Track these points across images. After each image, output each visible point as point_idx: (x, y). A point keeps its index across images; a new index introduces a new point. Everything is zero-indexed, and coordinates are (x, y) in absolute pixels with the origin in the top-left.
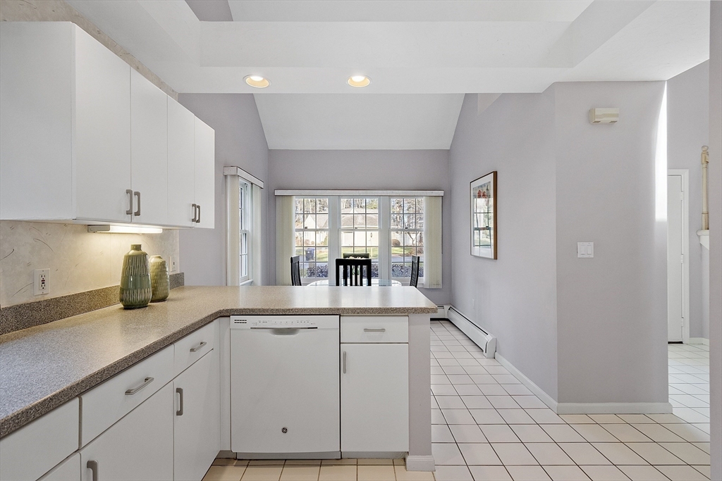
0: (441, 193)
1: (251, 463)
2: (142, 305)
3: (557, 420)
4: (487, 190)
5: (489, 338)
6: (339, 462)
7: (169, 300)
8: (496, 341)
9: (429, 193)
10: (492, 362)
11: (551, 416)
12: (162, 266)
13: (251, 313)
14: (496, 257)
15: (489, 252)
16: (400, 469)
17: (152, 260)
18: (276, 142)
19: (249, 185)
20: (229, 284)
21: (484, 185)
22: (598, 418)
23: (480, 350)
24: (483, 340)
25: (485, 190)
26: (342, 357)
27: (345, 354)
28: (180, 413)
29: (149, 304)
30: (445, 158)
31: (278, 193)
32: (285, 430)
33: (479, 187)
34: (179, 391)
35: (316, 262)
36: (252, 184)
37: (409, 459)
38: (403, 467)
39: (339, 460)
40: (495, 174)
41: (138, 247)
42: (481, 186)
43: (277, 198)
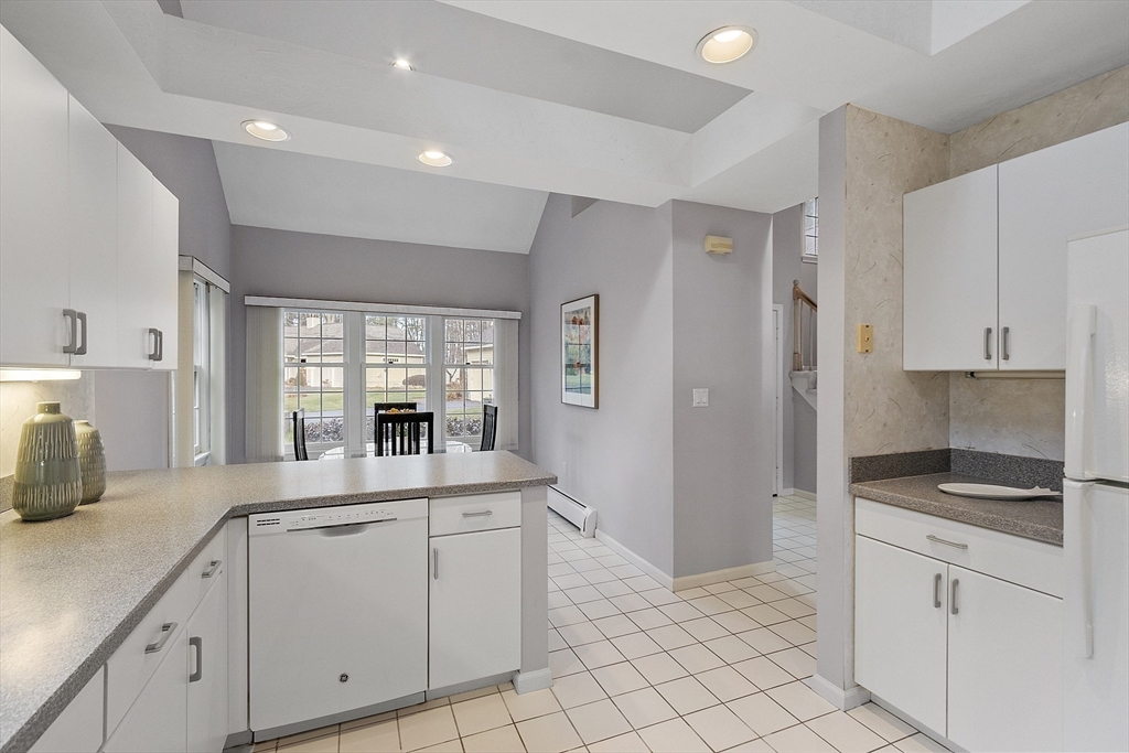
0: (517, 315)
1: (281, 742)
2: (65, 512)
3: (674, 597)
4: (586, 317)
5: (588, 511)
6: (422, 707)
7: (106, 500)
8: (596, 515)
9: (501, 314)
10: (591, 542)
11: (668, 596)
12: (95, 437)
13: (288, 507)
14: (597, 407)
15: (589, 400)
16: (509, 695)
17: (80, 429)
18: (245, 212)
19: (202, 287)
20: (174, 464)
21: (582, 310)
22: (713, 589)
23: (575, 529)
24: (580, 515)
25: (582, 316)
26: (433, 557)
27: (436, 553)
28: (195, 678)
29: (77, 508)
30: (523, 266)
31: (249, 301)
32: (344, 678)
33: (573, 312)
34: (195, 641)
35: (321, 418)
36: (207, 284)
37: (520, 679)
38: (513, 691)
39: (423, 703)
40: (597, 297)
41: (54, 409)
42: (577, 312)
43: (249, 310)
